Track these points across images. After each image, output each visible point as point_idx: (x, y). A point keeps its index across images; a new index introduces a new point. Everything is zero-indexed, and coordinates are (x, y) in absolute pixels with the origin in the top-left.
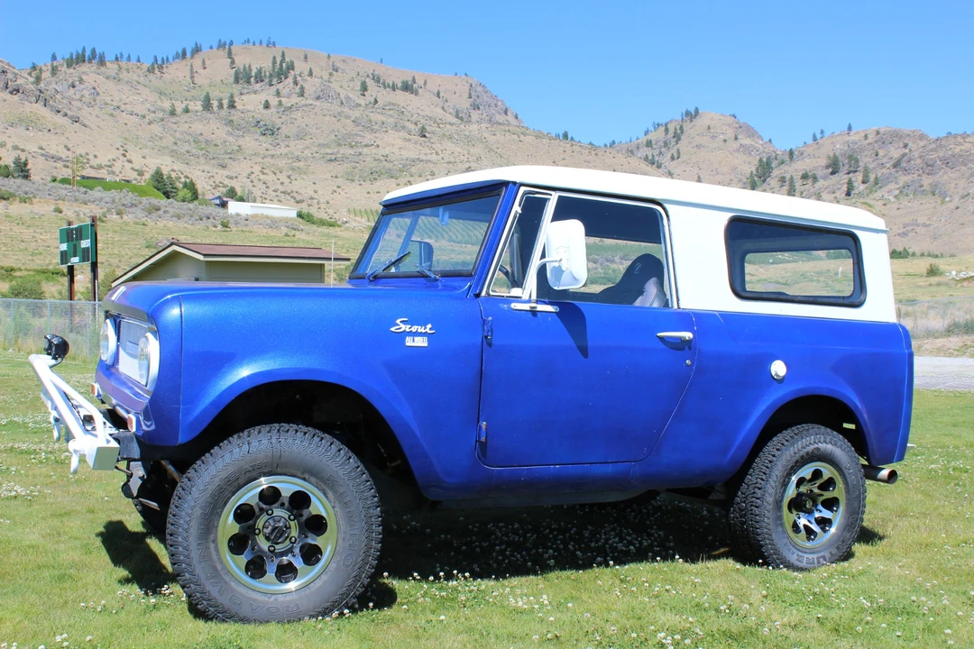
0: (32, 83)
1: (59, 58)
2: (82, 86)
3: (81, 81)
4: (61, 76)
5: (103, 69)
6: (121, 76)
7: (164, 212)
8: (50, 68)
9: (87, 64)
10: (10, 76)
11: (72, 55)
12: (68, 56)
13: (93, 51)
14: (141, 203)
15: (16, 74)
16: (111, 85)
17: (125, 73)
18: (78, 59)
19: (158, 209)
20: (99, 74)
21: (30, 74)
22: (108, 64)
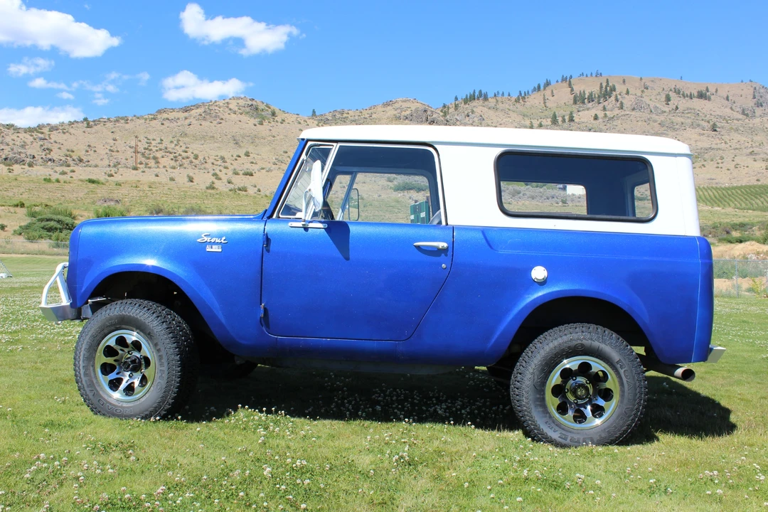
0: (442, 116)
1: (459, 99)
2: (474, 115)
3: (473, 112)
4: (460, 109)
5: (486, 103)
6: (498, 107)
7: (523, 195)
8: (454, 106)
9: (476, 101)
10: (429, 113)
11: (467, 96)
12: (464, 97)
13: (480, 91)
14: (508, 189)
15: (432, 112)
16: (491, 112)
17: (500, 104)
18: (471, 98)
19: (519, 193)
20: (484, 106)
21: (442, 111)
22: (490, 99)
